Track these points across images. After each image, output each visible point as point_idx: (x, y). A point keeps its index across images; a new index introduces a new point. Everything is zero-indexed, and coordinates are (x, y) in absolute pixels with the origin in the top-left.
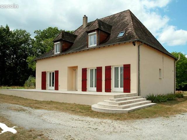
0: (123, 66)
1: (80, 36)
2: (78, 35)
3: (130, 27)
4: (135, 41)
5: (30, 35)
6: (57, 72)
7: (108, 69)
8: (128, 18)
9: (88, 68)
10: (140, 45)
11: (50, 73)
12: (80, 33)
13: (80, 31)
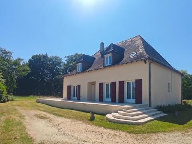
0: (135, 81)
1: (97, 58)
2: (96, 57)
3: (141, 49)
4: (146, 59)
5: (62, 60)
6: (79, 86)
7: (122, 83)
8: (139, 42)
9: (104, 83)
10: (150, 63)
11: (74, 87)
12: (98, 56)
13: (98, 55)
